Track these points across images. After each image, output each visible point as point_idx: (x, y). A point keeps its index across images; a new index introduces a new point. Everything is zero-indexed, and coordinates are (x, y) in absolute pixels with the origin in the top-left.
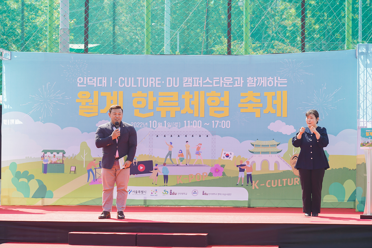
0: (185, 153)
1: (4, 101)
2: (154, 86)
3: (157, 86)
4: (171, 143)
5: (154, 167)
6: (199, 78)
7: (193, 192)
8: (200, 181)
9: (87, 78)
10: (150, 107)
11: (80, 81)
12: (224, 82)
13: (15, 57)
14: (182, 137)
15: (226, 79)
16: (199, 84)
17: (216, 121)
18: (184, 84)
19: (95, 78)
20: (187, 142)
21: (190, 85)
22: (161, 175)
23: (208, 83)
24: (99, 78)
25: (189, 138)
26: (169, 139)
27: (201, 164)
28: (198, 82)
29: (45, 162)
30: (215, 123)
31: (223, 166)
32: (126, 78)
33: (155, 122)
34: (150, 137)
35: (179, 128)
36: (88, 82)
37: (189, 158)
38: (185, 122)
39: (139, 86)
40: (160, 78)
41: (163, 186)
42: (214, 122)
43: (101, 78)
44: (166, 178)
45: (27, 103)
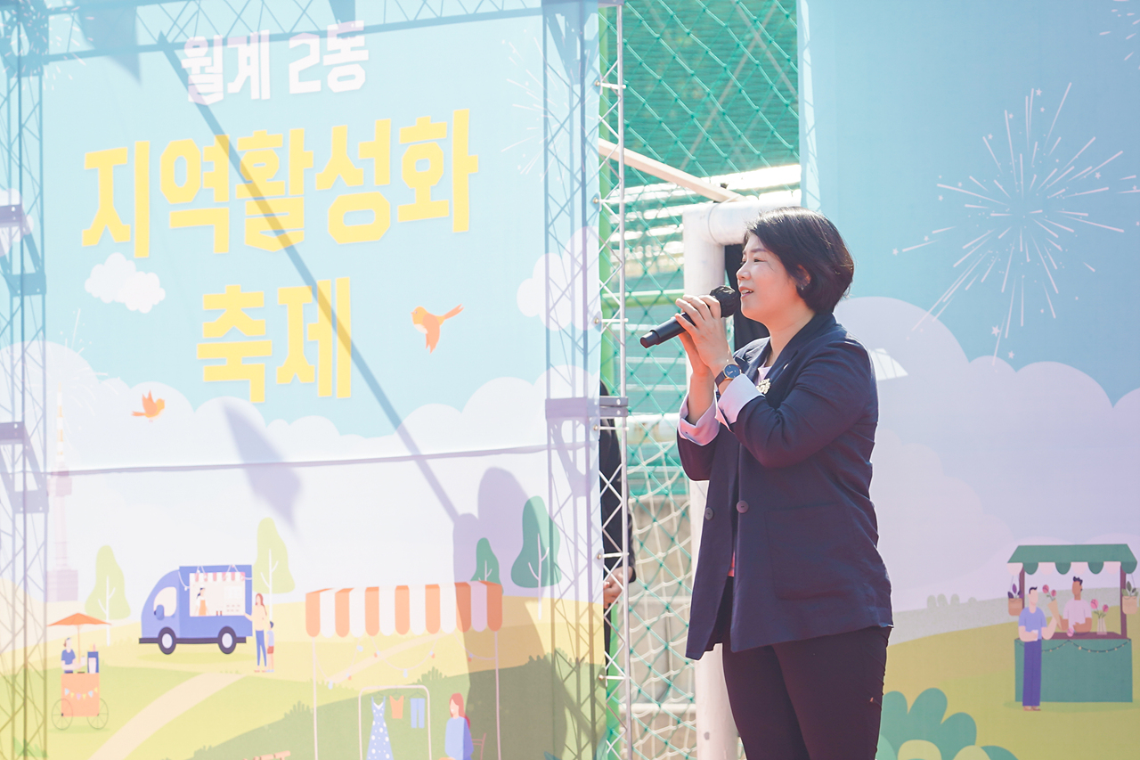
29: (1029, 630)
45: (926, 238)
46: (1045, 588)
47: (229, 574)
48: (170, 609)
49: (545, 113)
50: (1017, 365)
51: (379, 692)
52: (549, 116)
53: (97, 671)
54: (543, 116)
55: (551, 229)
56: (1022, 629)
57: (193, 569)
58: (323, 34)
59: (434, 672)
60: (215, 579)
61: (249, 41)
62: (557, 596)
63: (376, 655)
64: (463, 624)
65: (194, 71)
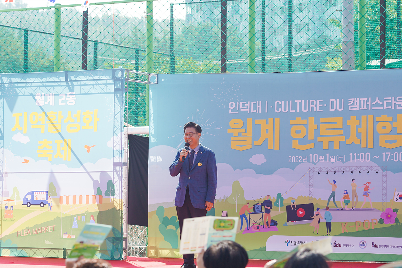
0: (350, 194)
1: (151, 134)
2: (315, 111)
3: (318, 110)
4: (335, 182)
5: (315, 212)
6: (367, 99)
7: (361, 243)
8: (368, 230)
9: (239, 103)
10: (311, 137)
11: (232, 107)
12: (397, 103)
13: (163, 80)
14: (348, 174)
15: (399, 99)
16: (367, 106)
17: (387, 153)
18: (350, 107)
19: (249, 102)
20: (353, 180)
21: (356, 107)
22: (323, 222)
23: (377, 105)
24: (252, 103)
25: (356, 175)
26: (332, 177)
27: (369, 208)
28: (366, 104)
30: (387, 155)
31: (396, 210)
32: (283, 102)
33: (316, 155)
34: (310, 174)
35: (344, 163)
36: (241, 107)
37: (355, 201)
38: (351, 154)
39: (298, 111)
40: (322, 100)
41: (326, 236)
42: (385, 154)
43: (255, 102)
44: (329, 225)
45: (175, 135)
47: (43, 193)
48: (30, 199)
49: (114, 111)
51: (75, 215)
53: (13, 210)
55: (115, 132)
57: (35, 191)
58: (66, 95)
59: (87, 211)
60: (40, 193)
61: (50, 95)
62: (114, 198)
63: (75, 208)
64: (94, 203)
65: (38, 100)
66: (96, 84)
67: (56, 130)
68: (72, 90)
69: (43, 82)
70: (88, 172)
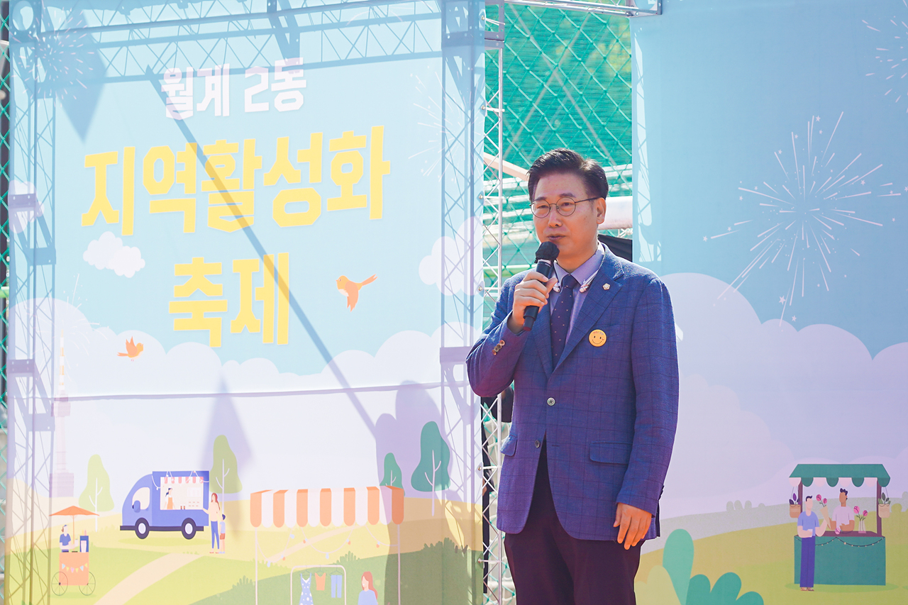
1: (642, 225)
29: (805, 529)
45: (729, 229)
46: (819, 497)
47: (191, 478)
48: (145, 504)
49: (443, 129)
50: (798, 326)
51: (306, 570)
52: (447, 132)
53: (87, 550)
54: (441, 132)
55: (447, 218)
56: (800, 528)
57: (163, 474)
58: (271, 69)
59: (350, 555)
60: (180, 481)
61: (213, 73)
62: (447, 497)
63: (304, 542)
64: (373, 518)
65: (171, 94)
66: (378, 21)
67: (237, 217)
68: (290, 50)
69: (189, 21)
70: (349, 391)
